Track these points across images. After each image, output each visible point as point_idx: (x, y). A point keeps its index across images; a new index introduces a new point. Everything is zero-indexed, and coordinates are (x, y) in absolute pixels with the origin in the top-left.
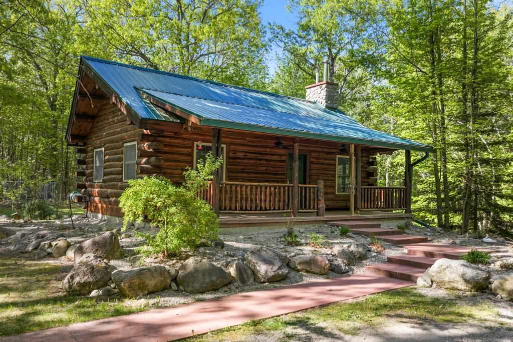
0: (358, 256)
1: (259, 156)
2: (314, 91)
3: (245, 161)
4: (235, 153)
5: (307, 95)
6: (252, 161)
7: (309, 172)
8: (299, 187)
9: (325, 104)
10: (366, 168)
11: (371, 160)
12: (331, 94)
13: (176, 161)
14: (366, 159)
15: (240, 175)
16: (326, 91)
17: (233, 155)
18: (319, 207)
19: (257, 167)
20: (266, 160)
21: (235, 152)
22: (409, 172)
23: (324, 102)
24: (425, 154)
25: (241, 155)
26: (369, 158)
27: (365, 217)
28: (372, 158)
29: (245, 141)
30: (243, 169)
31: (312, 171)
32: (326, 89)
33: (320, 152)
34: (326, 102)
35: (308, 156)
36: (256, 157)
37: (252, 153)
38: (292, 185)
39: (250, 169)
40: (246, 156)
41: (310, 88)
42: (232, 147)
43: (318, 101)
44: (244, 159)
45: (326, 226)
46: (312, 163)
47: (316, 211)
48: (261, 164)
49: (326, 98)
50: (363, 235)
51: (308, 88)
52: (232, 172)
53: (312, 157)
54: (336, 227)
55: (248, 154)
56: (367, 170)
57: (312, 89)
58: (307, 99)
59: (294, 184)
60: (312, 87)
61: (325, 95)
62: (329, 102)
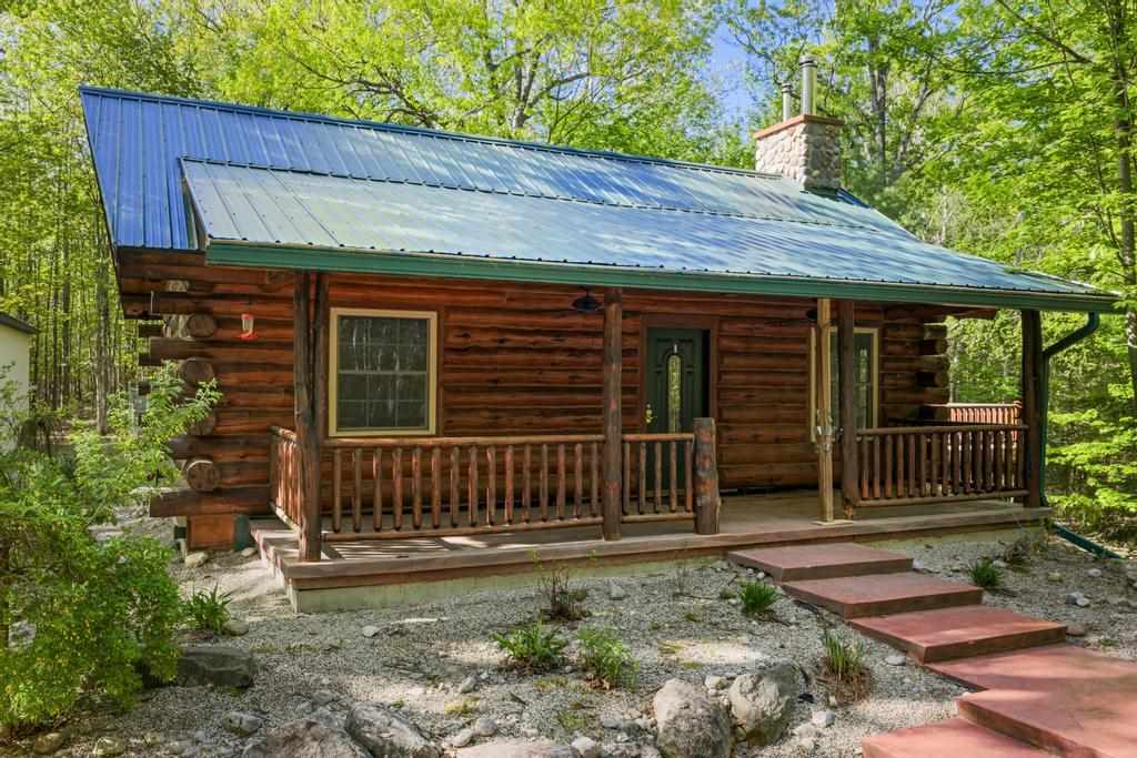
0: (748, 729)
1: (549, 340)
2: (777, 143)
3: (499, 357)
4: (466, 336)
5: (757, 157)
6: (521, 357)
7: (719, 378)
8: (623, 441)
9: (805, 177)
10: (911, 360)
11: (928, 336)
12: (823, 148)
13: (265, 366)
14: (915, 333)
15: (482, 398)
16: (806, 141)
17: (461, 340)
18: (699, 503)
19: (541, 371)
20: (571, 351)
21: (465, 331)
22: (1035, 374)
23: (800, 170)
24: (1086, 318)
25: (486, 340)
26: (922, 330)
27: (872, 527)
28: (931, 329)
29: (498, 298)
30: (496, 381)
31: (728, 377)
32: (804, 136)
33: (752, 319)
34: (807, 172)
35: (714, 334)
36: (534, 343)
37: (522, 333)
38: (600, 437)
39: (517, 380)
40: (502, 341)
41: (767, 136)
42: (457, 318)
43: (786, 171)
44: (497, 350)
45: (720, 564)
46: (724, 353)
47: (691, 515)
48: (553, 364)
49: (806, 161)
50: (825, 612)
51: (759, 139)
52: (458, 391)
53: (727, 336)
54: (750, 570)
55: (508, 336)
56: (916, 364)
57: (770, 138)
58: (758, 166)
59: (605, 433)
60: (771, 134)
61: (803, 152)
62: (816, 173)
